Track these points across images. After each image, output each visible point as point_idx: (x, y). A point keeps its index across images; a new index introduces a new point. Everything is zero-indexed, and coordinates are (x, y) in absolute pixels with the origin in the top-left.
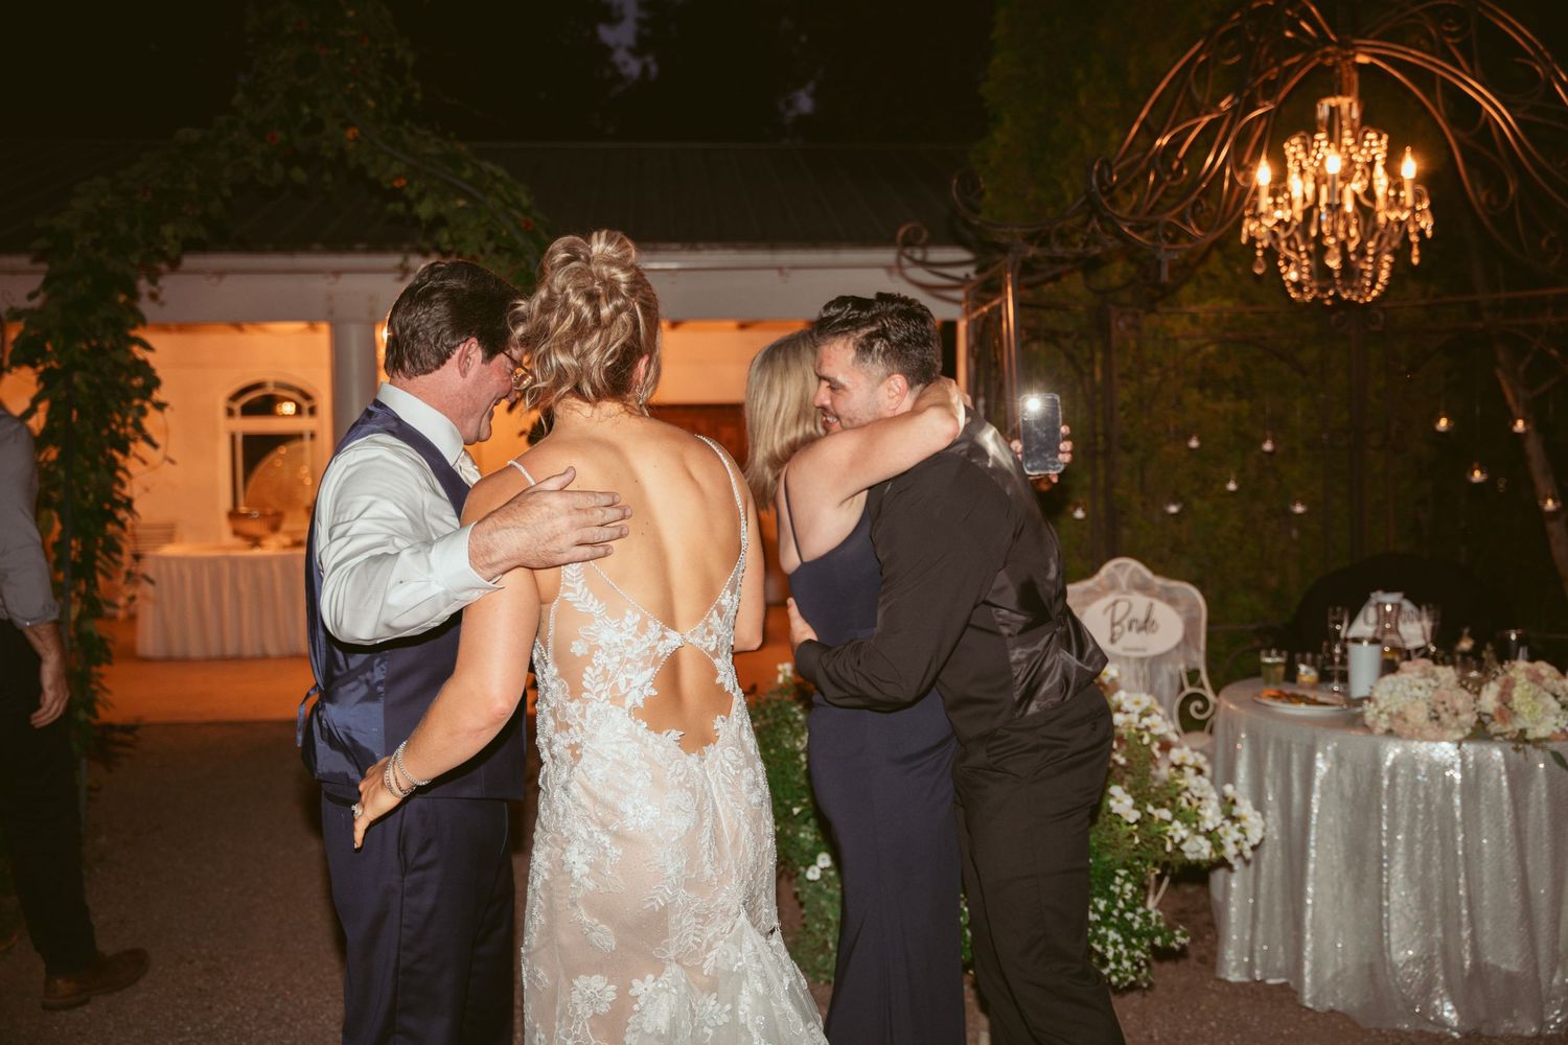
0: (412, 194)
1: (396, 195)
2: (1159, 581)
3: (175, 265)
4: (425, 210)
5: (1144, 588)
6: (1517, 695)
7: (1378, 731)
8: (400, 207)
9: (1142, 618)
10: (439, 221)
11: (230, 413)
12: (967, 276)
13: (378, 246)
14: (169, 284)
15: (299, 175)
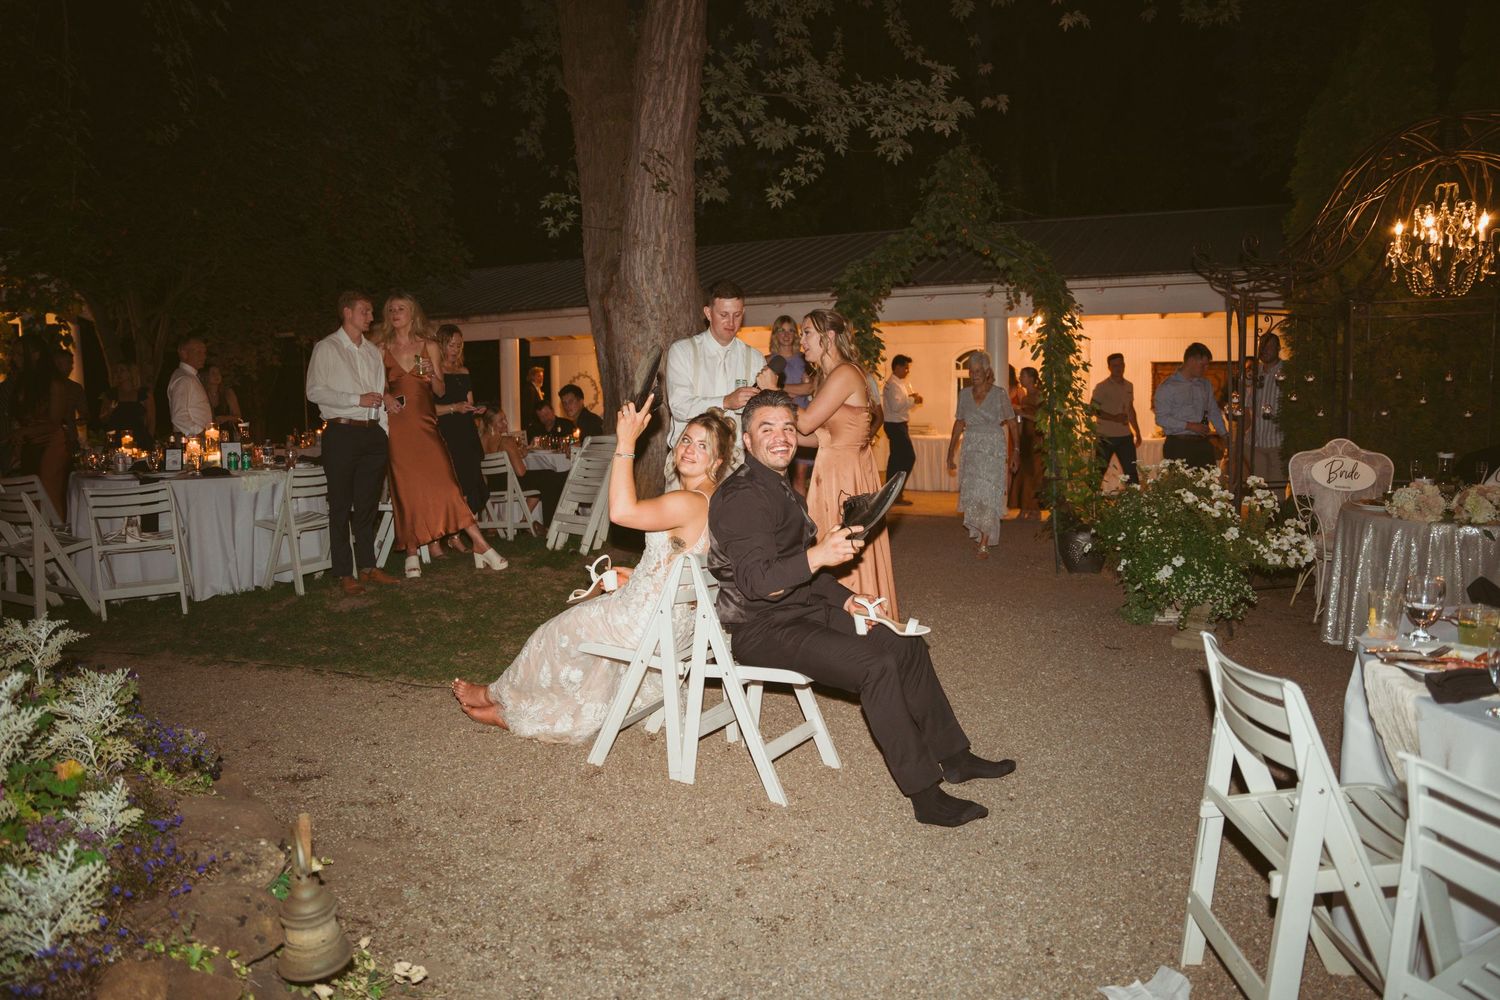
0: (994, 255)
1: (986, 258)
2: (1363, 451)
3: (887, 295)
4: (1001, 263)
5: (1354, 455)
6: (1469, 500)
7: (1395, 516)
8: (990, 263)
9: (1349, 470)
10: (1009, 269)
11: (958, 367)
12: (1243, 288)
13: (983, 281)
14: (887, 304)
15: (944, 250)
